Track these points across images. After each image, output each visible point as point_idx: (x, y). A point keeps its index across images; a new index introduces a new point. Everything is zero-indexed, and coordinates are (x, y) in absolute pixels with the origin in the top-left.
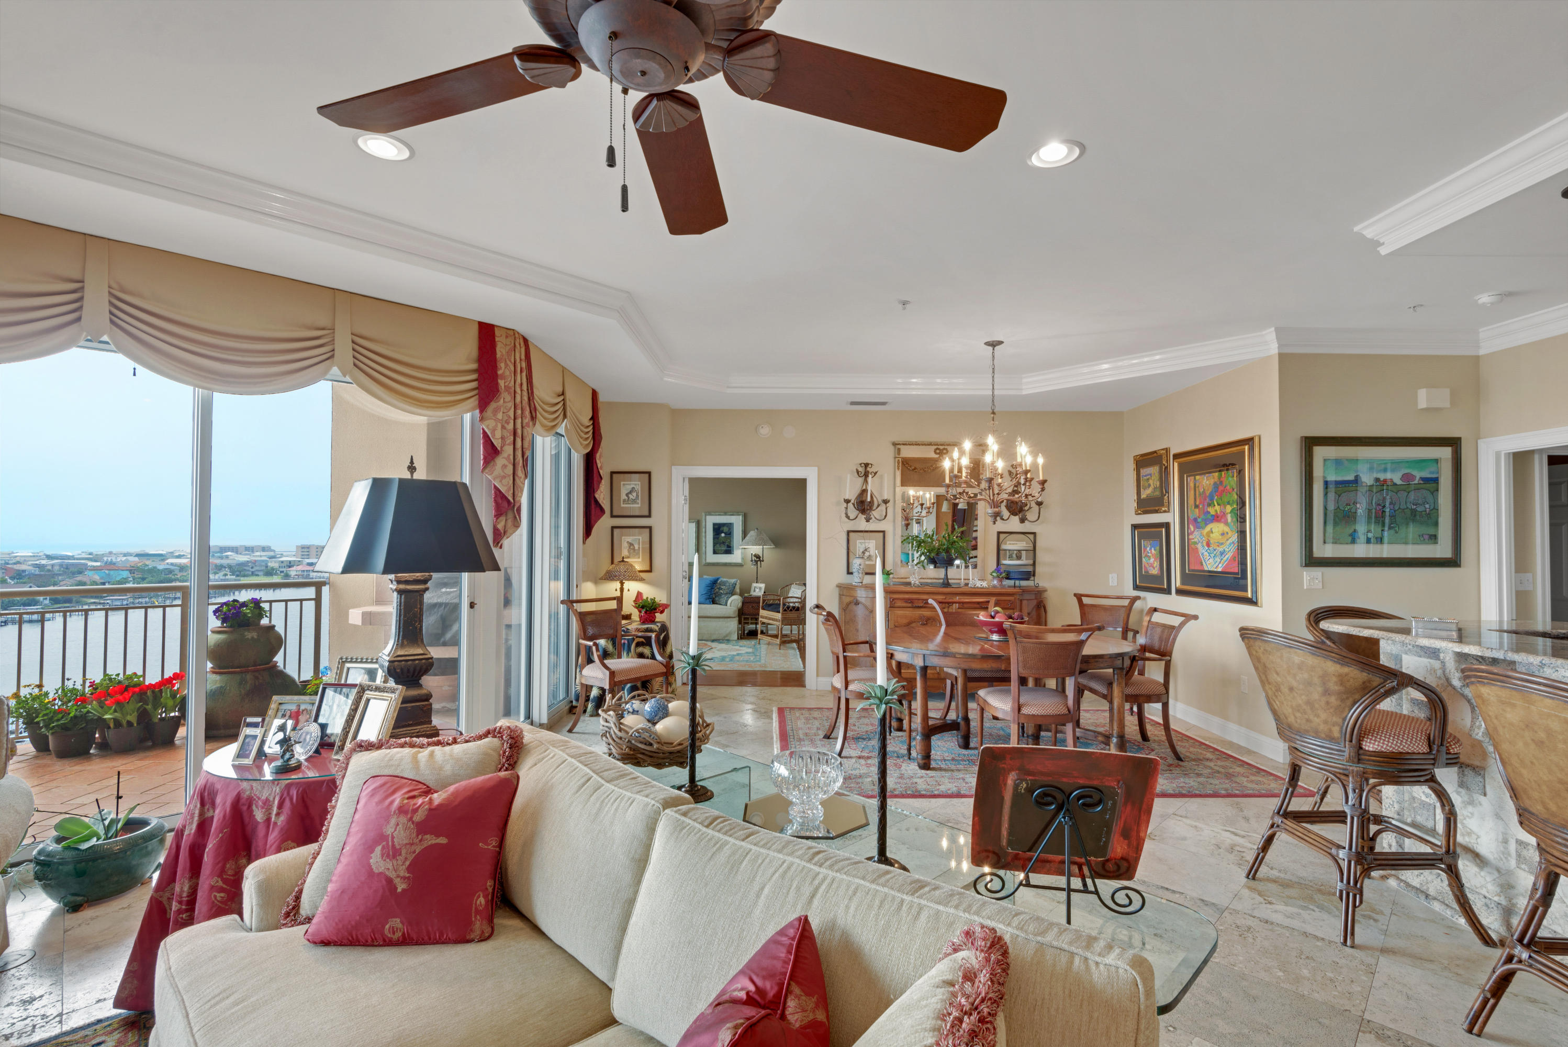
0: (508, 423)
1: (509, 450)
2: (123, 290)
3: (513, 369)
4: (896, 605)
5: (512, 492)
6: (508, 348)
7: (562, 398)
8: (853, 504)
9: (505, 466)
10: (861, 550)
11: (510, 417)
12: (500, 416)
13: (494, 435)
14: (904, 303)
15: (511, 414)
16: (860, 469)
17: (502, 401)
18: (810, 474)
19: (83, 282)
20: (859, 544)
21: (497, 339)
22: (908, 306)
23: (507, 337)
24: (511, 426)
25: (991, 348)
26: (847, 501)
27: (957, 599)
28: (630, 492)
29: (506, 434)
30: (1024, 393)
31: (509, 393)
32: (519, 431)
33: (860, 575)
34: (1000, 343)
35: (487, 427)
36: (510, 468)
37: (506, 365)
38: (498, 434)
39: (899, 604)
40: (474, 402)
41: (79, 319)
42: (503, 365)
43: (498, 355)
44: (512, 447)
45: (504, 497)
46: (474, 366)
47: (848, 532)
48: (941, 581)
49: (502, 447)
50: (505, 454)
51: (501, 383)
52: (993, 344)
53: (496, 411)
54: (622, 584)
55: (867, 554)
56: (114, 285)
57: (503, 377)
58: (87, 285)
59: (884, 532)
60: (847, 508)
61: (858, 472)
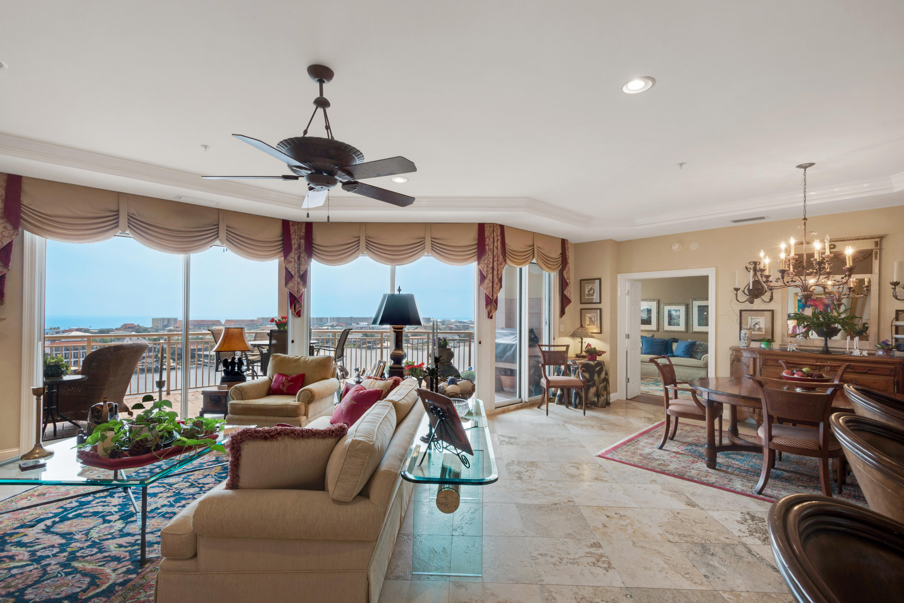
0: (489, 264)
1: (490, 276)
2: (369, 237)
3: (492, 241)
4: (768, 364)
5: (491, 294)
6: (490, 232)
7: (533, 247)
8: (744, 292)
9: (488, 283)
10: (753, 324)
11: (490, 262)
12: (486, 262)
13: (483, 270)
14: (681, 165)
15: (491, 260)
16: (748, 266)
17: (487, 255)
18: (710, 272)
19: (360, 237)
20: (750, 320)
21: (485, 229)
22: (684, 166)
23: (490, 227)
24: (491, 266)
25: (803, 170)
26: (737, 290)
27: (829, 363)
28: (590, 290)
29: (489, 269)
30: (896, 190)
31: (491, 251)
32: (496, 268)
33: (746, 341)
34: (812, 164)
35: (481, 267)
36: (491, 284)
37: (489, 239)
38: (485, 269)
39: (770, 363)
40: (476, 258)
41: (359, 249)
42: (488, 240)
43: (486, 236)
44: (492, 275)
45: (488, 297)
46: (476, 242)
47: (741, 311)
48: (821, 349)
49: (487, 275)
50: (488, 278)
51: (487, 247)
52: (804, 167)
53: (484, 260)
54: (582, 339)
55: (757, 327)
56: (367, 236)
57: (488, 245)
58: (361, 238)
59: (772, 311)
60: (737, 295)
61: (747, 268)
